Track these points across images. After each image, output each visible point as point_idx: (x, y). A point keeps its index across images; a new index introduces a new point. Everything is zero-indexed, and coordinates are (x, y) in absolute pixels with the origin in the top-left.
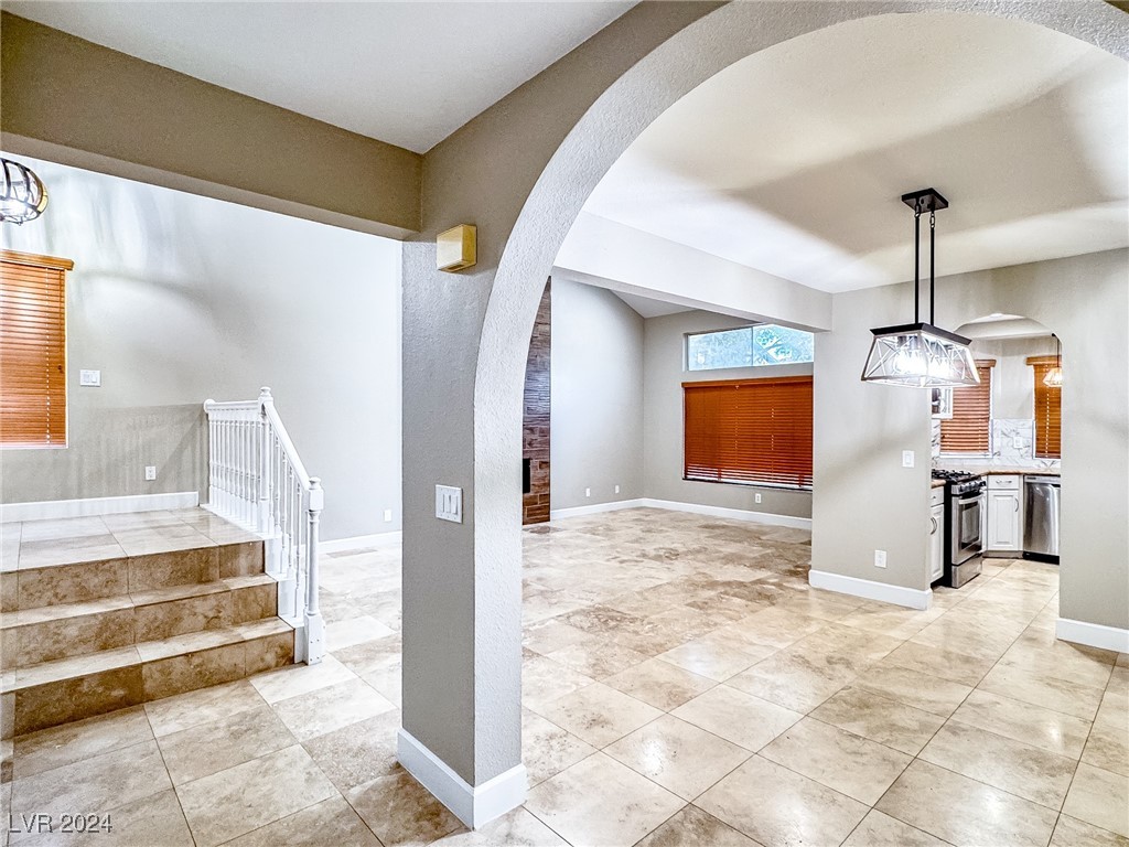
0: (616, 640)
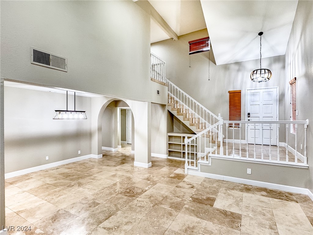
0: (126, 185)
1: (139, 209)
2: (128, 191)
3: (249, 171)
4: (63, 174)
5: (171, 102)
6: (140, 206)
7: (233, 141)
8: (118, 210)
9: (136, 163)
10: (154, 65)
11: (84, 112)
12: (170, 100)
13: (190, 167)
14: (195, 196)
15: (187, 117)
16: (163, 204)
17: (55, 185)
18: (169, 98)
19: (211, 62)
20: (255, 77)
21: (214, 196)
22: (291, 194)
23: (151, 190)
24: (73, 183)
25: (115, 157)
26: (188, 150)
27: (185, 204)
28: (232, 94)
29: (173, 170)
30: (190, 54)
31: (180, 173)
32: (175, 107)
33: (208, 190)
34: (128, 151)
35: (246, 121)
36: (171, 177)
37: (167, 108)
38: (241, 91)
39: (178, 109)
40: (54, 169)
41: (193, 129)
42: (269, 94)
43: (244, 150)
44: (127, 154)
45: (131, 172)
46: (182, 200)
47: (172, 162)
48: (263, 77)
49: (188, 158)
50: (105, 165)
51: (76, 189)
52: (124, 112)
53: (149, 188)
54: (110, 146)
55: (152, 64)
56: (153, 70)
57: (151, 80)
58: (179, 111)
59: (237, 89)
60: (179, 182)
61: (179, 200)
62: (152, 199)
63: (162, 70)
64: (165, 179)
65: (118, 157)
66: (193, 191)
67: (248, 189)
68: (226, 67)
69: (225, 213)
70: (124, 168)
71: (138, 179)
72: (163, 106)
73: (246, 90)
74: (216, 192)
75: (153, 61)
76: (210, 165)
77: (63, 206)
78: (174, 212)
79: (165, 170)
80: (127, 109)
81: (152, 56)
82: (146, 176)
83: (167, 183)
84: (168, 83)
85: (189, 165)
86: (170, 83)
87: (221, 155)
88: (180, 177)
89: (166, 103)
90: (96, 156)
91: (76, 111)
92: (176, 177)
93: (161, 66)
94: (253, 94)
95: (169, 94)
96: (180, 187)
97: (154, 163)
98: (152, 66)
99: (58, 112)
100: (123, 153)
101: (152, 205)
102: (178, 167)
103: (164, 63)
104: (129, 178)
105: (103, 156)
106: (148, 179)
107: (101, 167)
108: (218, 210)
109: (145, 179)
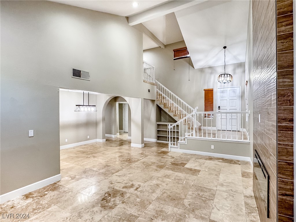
0: (127, 157)
1: (136, 168)
2: (128, 160)
3: (213, 147)
4: (80, 151)
5: (159, 98)
6: (137, 167)
7: (206, 128)
8: (123, 168)
9: (132, 145)
10: (146, 69)
11: (95, 106)
12: (158, 96)
13: (172, 146)
14: (173, 162)
15: (171, 110)
16: (152, 166)
17: (77, 157)
18: (157, 95)
19: (190, 66)
20: (220, 80)
21: (186, 162)
22: (238, 161)
23: (144, 159)
24: (89, 156)
25: (115, 141)
26: (171, 135)
27: (166, 166)
28: (206, 91)
29: (160, 149)
30: (174, 59)
31: (165, 150)
32: (162, 102)
33: (183, 159)
34: (125, 137)
35: (217, 112)
36: (159, 153)
37: (156, 103)
38: (213, 89)
39: (165, 103)
40: (72, 149)
41: (176, 118)
42: (234, 92)
43: (214, 134)
44: (125, 139)
45: (130, 150)
46: (165, 164)
47: (159, 144)
48: (226, 80)
49: (171, 141)
50: (109, 146)
51: (92, 159)
52: (121, 106)
53: (143, 159)
54: (111, 134)
55: (144, 68)
56: (145, 73)
57: (144, 82)
58: (165, 105)
59: (210, 87)
60: (164, 155)
61: (163, 164)
62: (145, 163)
63: (152, 72)
64: (154, 154)
65: (117, 141)
66: (173, 160)
67: (211, 159)
68: (202, 70)
69: (191, 170)
70: (123, 148)
71: (134, 154)
72: (153, 101)
73: (217, 89)
74: (188, 160)
75: (145, 66)
76: (186, 144)
77: (88, 167)
78: (158, 169)
79: (155, 149)
80: (123, 103)
81: (144, 63)
82: (141, 152)
83: (155, 156)
84: (157, 83)
85: (171, 145)
86: (159, 83)
87: (194, 136)
88: (165, 153)
89: (155, 99)
90: (101, 141)
91: (90, 106)
92: (162, 153)
93: (151, 70)
94: (222, 92)
95: (157, 91)
96: (164, 158)
97: (146, 145)
98: (144, 70)
99: (78, 106)
100: (122, 138)
101: (145, 166)
102: (164, 147)
103: (154, 68)
104: (129, 154)
105: (106, 140)
106: (142, 154)
107: (107, 147)
108: (187, 168)
109: (139, 154)
